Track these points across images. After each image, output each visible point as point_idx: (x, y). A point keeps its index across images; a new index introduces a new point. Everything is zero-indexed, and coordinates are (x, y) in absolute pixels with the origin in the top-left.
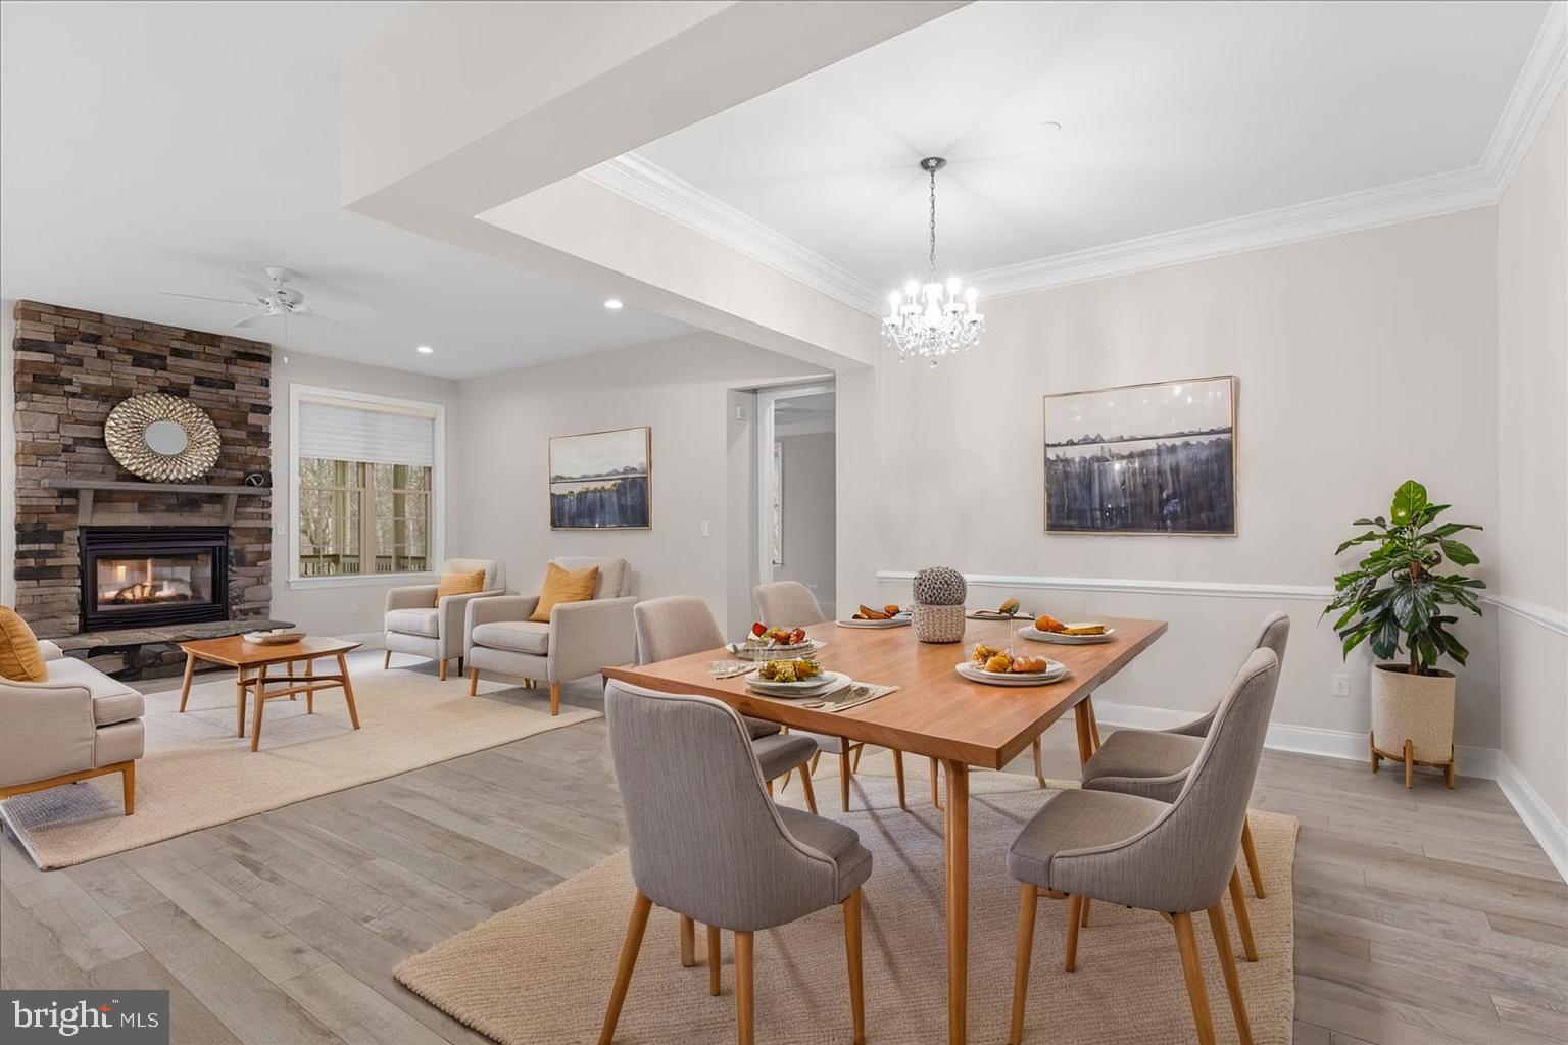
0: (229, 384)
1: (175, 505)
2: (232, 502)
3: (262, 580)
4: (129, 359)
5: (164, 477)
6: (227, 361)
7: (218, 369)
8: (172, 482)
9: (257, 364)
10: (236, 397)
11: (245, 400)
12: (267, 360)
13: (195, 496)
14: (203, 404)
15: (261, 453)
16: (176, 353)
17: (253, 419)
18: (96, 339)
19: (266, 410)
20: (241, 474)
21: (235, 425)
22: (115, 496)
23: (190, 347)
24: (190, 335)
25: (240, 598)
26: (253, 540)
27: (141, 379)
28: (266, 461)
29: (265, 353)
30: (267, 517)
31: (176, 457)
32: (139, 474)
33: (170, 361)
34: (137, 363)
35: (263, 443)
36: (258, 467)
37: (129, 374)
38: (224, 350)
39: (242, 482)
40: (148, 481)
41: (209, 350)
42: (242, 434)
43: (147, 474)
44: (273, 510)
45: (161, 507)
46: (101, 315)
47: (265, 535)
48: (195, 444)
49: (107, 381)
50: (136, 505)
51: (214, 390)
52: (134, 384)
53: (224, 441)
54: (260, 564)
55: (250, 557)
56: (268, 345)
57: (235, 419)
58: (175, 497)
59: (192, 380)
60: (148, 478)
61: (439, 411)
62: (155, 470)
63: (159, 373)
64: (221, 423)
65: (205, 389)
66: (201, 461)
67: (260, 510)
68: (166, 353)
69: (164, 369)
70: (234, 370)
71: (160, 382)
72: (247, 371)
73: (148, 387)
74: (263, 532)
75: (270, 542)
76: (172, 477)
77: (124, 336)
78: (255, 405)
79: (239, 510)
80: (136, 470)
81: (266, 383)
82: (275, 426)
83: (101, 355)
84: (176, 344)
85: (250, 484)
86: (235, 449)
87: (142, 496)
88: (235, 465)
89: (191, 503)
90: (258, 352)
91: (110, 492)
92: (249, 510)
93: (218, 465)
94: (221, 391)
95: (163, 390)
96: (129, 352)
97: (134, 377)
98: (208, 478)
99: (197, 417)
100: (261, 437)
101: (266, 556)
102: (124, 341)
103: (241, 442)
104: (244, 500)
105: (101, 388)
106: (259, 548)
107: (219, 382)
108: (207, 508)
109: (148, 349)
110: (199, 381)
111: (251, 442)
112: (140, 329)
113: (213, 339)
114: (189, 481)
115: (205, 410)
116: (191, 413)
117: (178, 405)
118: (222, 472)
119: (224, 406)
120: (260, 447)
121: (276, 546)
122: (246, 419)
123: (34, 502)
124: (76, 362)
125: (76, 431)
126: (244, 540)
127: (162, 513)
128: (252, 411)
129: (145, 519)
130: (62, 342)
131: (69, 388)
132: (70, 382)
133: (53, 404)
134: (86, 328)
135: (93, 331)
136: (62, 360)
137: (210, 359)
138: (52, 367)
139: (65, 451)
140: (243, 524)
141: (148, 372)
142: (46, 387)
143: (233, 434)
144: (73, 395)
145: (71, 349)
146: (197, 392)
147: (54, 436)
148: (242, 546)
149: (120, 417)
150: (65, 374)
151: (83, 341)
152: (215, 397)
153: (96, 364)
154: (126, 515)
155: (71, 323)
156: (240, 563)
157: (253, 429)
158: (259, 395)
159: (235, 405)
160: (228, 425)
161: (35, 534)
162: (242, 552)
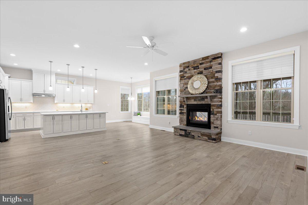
0: (211, 67)
1: (200, 99)
4: (193, 69)
6: (211, 62)
7: (208, 65)
9: (217, 60)
10: (212, 70)
11: (214, 71)
13: (203, 97)
14: (205, 74)
15: (218, 84)
16: (201, 64)
19: (220, 72)
21: (212, 78)
22: (191, 98)
23: (203, 61)
24: (204, 59)
25: (213, 123)
27: (195, 72)
33: (200, 66)
37: (193, 71)
38: (210, 59)
41: (207, 60)
42: (213, 80)
45: (198, 100)
46: (189, 61)
48: (202, 84)
49: (190, 75)
52: (194, 74)
53: (209, 83)
54: (217, 114)
55: (215, 112)
57: (212, 76)
59: (203, 69)
63: (198, 70)
64: (208, 78)
67: (218, 100)
69: (199, 69)
70: (212, 63)
72: (215, 63)
73: (196, 74)
74: (220, 106)
75: (222, 108)
78: (217, 71)
79: (211, 100)
81: (220, 64)
83: (189, 70)
84: (201, 62)
85: (213, 93)
86: (211, 84)
87: (195, 98)
88: (212, 88)
89: (203, 98)
90: (217, 56)
91: (190, 97)
92: (215, 100)
93: (206, 89)
94: (209, 70)
95: (198, 73)
96: (193, 67)
98: (204, 92)
99: (203, 78)
100: (219, 79)
102: (192, 65)
103: (213, 82)
104: (214, 97)
105: (189, 76)
107: (209, 68)
108: (206, 100)
109: (196, 65)
110: (205, 69)
111: (215, 81)
112: (195, 61)
113: (207, 58)
115: (205, 76)
117: (200, 76)
119: (210, 74)
120: (218, 82)
121: (224, 110)
122: (215, 75)
123: (181, 100)
124: (186, 72)
125: (185, 86)
126: (214, 108)
127: (198, 102)
128: (216, 73)
129: (195, 103)
130: (184, 69)
131: (185, 78)
132: (185, 77)
133: (183, 82)
134: (187, 65)
135: (188, 65)
136: (184, 73)
137: (207, 62)
138: (183, 75)
139: (184, 90)
140: (213, 103)
141: (196, 70)
142: (182, 79)
143: (211, 80)
144: (185, 79)
145: (185, 70)
146: (205, 72)
147: (183, 88)
148: (213, 109)
149: (190, 81)
150: (184, 75)
151: (187, 68)
152: (208, 72)
153: (188, 72)
154: (192, 102)
155: (185, 65)
156: (213, 114)
157: (216, 78)
158: (217, 68)
159: (212, 73)
160: (210, 78)
161: (181, 106)
162: (213, 111)
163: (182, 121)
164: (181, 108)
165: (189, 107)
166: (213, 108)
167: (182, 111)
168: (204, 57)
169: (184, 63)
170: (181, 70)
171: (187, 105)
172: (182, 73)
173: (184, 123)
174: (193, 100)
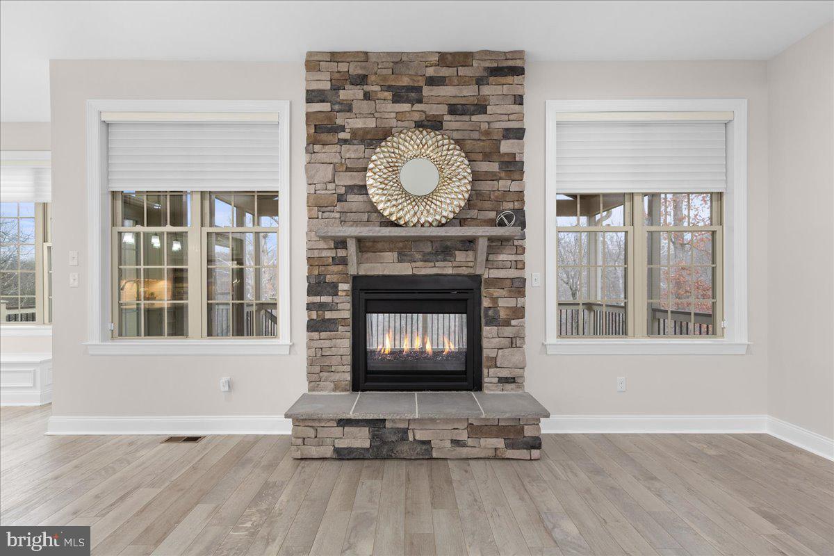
0: (481, 108)
1: (429, 254)
2: (482, 245)
3: (515, 342)
4: (388, 95)
5: (415, 220)
6: (480, 81)
7: (469, 92)
8: (422, 225)
9: (509, 79)
10: (489, 123)
11: (497, 125)
12: (519, 71)
13: (449, 243)
14: (456, 135)
15: (514, 187)
16: (432, 81)
17: (506, 146)
18: (361, 80)
19: (519, 134)
20: (492, 215)
21: (487, 157)
22: (379, 246)
23: (445, 72)
24: (445, 59)
25: (494, 363)
26: (504, 293)
27: (400, 116)
28: (520, 196)
29: (518, 63)
30: (519, 265)
31: (427, 197)
32: (393, 218)
33: (426, 91)
34: (397, 99)
35: (516, 176)
36: (510, 205)
37: (390, 110)
38: (477, 68)
39: (492, 223)
40: (401, 226)
41: (463, 71)
42: (494, 167)
43: (400, 218)
44: (528, 257)
45: (418, 256)
46: (366, 53)
47: (518, 287)
48: (445, 180)
49: (371, 124)
50: (396, 254)
51: (466, 118)
52: (393, 123)
53: (476, 177)
54: (513, 322)
55: (503, 314)
56: (522, 52)
57: (488, 150)
58: (430, 244)
59: (443, 109)
60: (402, 222)
61: (738, 109)
62: (406, 213)
63: (418, 107)
64: (473, 156)
65: (458, 117)
66: (452, 201)
67: (513, 258)
68: (422, 83)
69: (420, 101)
70: (486, 90)
71: (417, 117)
72: (497, 90)
73: (406, 124)
74: (517, 284)
75: (524, 296)
76: (422, 221)
77: (385, 72)
78: (507, 130)
79: (491, 257)
80: (391, 214)
81: (519, 100)
82: (529, 152)
83: (367, 96)
84: (430, 72)
85: (502, 224)
86: (486, 186)
87: (401, 245)
88: (487, 205)
89: (444, 249)
90: (511, 63)
91: (375, 240)
92: (502, 257)
93: (470, 204)
94: (474, 118)
95: (419, 125)
96: (389, 88)
97: (393, 115)
98: (460, 220)
99: (448, 150)
100: (513, 167)
101: (519, 312)
102: (385, 78)
103: (494, 177)
104: (497, 244)
105: (366, 131)
106: (511, 303)
107: (473, 108)
108: (460, 256)
109: (405, 81)
110: (453, 110)
111: (503, 175)
112: (399, 61)
113: (463, 58)
114: (441, 225)
115: (457, 142)
116: (443, 145)
117: (430, 138)
118: (473, 213)
119: (476, 135)
120: (513, 180)
121: (531, 301)
122: (499, 148)
123: (316, 254)
124: (348, 108)
125: (347, 179)
126: (496, 292)
127: (419, 264)
128: (506, 137)
129: (405, 269)
130: (336, 88)
131: (342, 135)
132: (343, 129)
133: (329, 153)
134: (355, 70)
135: (361, 72)
136: (337, 107)
137: (463, 82)
138: (329, 116)
139: (339, 201)
140: (495, 274)
141: (406, 107)
142: (324, 137)
143: (485, 167)
144: (345, 141)
145: (343, 95)
146: (450, 122)
147: (331, 186)
148: (494, 300)
149: (379, 158)
150: (339, 121)
151: (352, 84)
152: (466, 126)
153: (363, 106)
154: (388, 266)
155: (343, 67)
156: (493, 321)
157: (506, 159)
158: (511, 117)
159: (487, 133)
160: (480, 156)
161: (317, 286)
162: (495, 307)
163: (326, 368)
164: (317, 299)
165: (367, 291)
166: (496, 295)
167: (328, 315)
168: (451, 54)
169: (333, 54)
170: (315, 86)
171: (356, 279)
172: (325, 107)
173: (337, 377)
174: (390, 256)
